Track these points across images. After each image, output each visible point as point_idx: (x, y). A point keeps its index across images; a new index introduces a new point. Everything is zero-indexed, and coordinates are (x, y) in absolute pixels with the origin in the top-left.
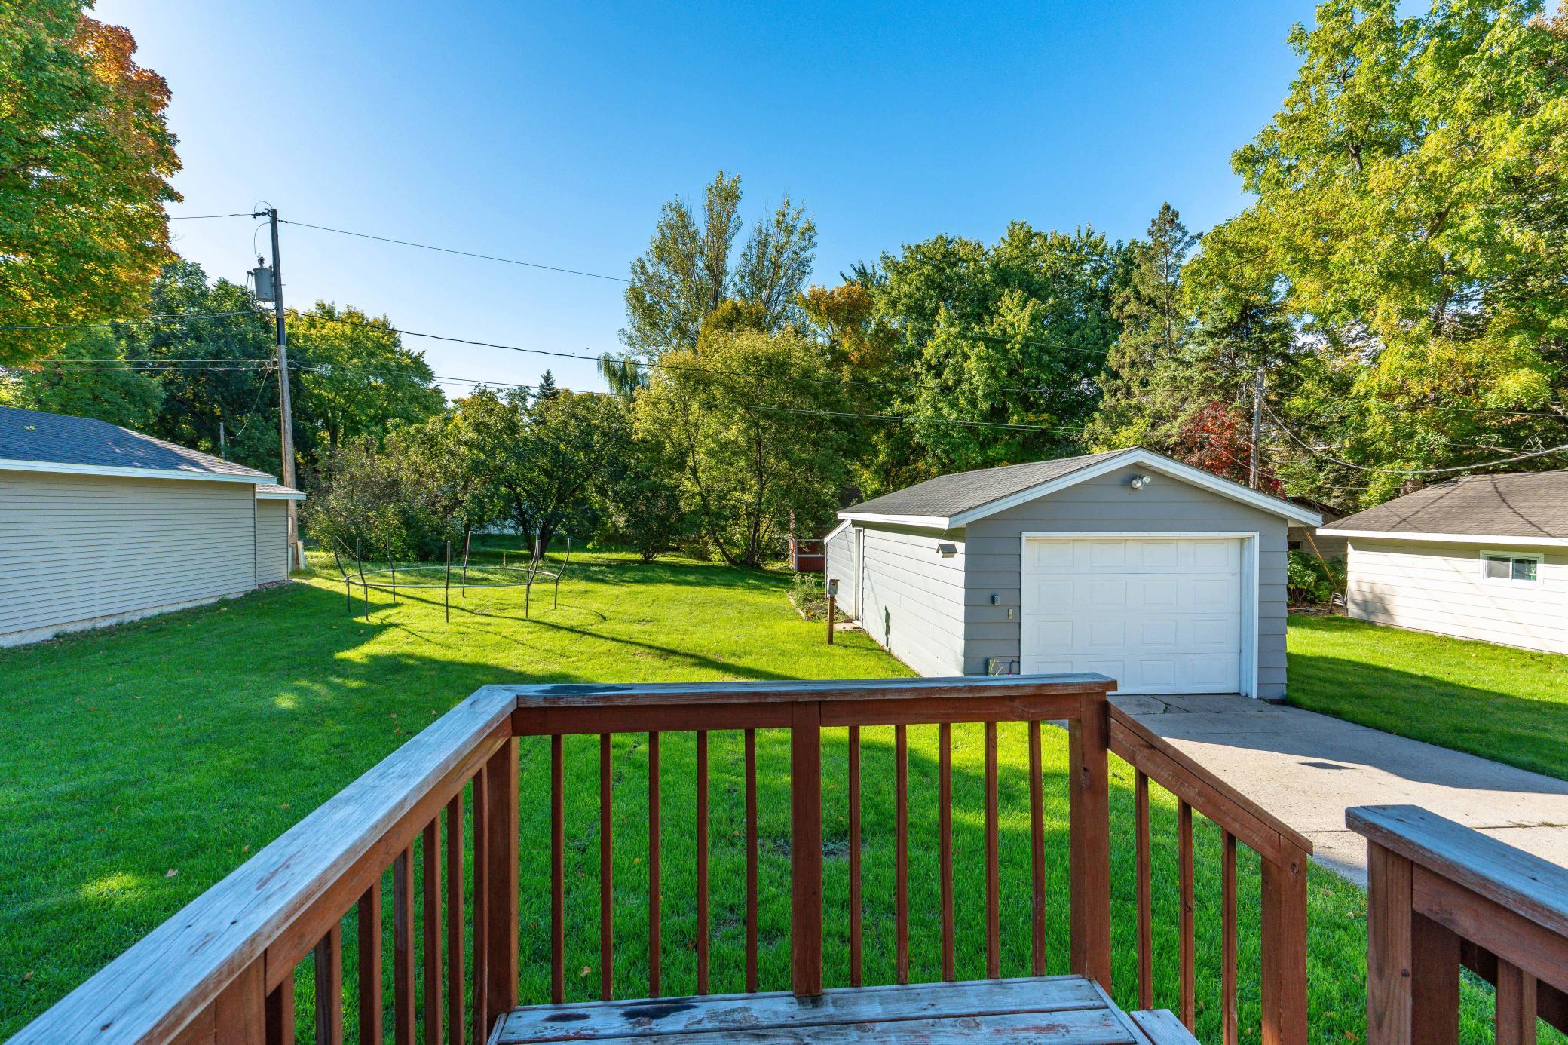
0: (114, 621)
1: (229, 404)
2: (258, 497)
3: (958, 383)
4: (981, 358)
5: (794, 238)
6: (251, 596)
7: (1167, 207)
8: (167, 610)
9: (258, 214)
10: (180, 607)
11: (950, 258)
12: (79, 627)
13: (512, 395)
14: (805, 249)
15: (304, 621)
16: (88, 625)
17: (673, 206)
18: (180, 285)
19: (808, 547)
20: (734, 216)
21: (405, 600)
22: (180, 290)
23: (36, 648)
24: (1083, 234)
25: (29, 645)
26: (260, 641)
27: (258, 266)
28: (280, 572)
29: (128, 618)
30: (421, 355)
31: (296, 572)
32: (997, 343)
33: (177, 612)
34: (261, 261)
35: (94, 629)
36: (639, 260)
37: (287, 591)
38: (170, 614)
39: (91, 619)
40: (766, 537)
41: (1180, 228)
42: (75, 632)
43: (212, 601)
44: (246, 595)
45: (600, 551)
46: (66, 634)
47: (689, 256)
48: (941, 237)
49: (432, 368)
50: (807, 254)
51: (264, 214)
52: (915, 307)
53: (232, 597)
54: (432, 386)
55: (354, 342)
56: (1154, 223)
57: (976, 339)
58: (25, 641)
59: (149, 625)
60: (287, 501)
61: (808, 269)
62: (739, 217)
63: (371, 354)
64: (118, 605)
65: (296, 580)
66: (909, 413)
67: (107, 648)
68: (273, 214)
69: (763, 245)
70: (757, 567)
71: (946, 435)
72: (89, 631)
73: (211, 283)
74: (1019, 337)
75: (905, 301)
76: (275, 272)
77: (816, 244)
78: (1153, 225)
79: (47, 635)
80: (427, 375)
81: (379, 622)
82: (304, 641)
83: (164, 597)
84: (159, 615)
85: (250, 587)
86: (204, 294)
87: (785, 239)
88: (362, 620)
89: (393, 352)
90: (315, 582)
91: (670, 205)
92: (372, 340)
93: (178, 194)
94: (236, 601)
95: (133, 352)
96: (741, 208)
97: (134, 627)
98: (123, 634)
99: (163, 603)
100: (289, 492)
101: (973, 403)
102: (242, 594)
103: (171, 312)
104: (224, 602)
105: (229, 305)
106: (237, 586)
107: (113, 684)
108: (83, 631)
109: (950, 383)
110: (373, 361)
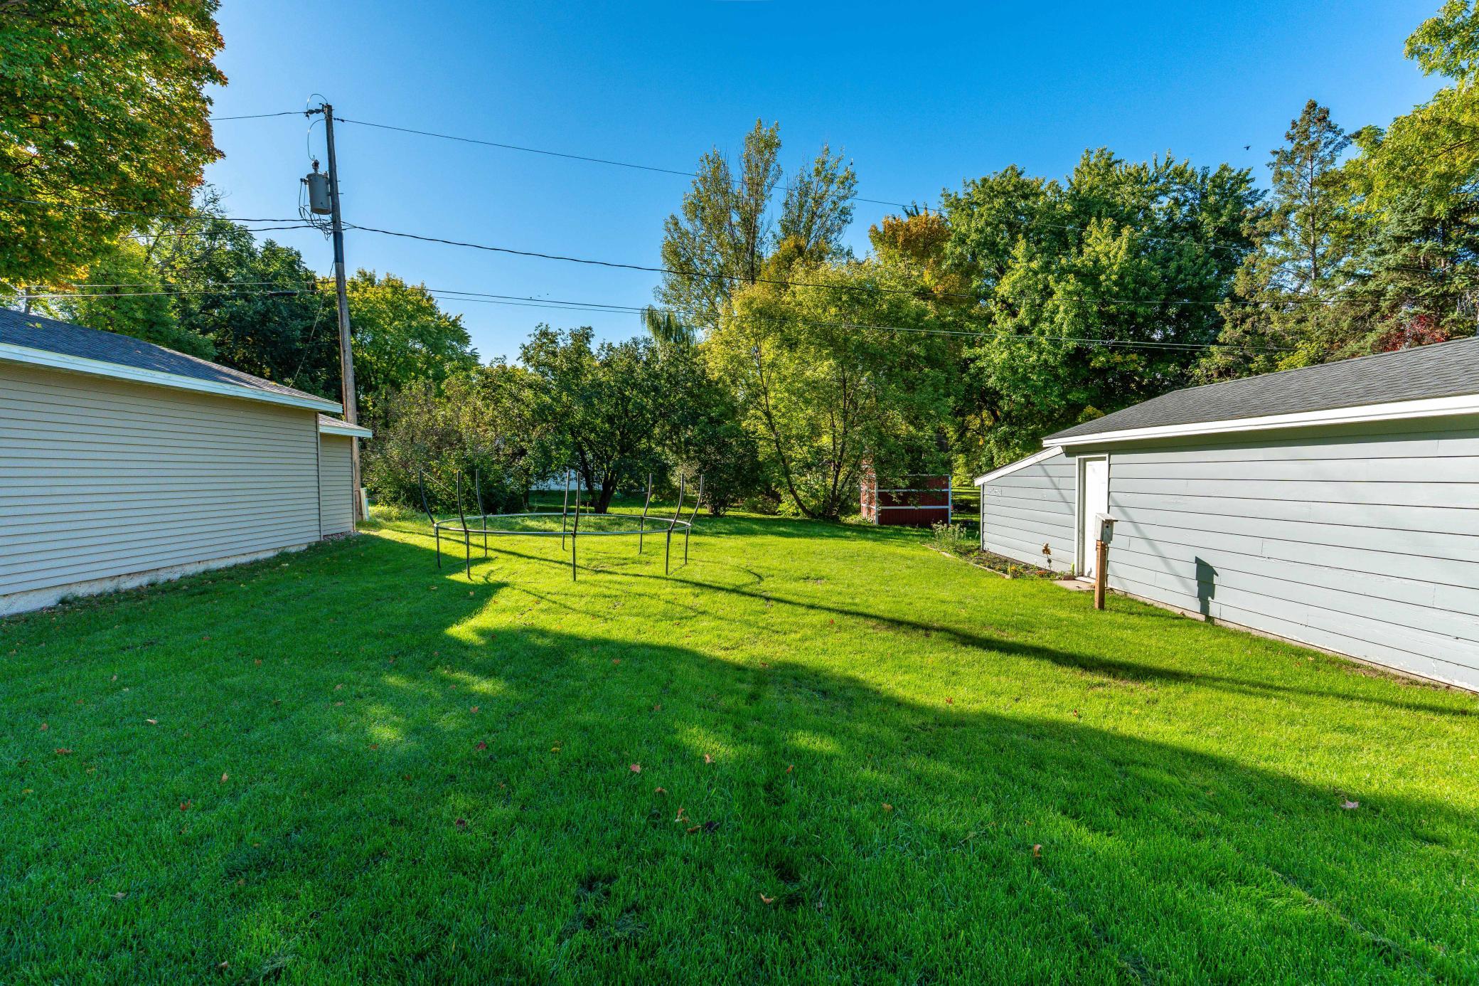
0: (144, 580)
1: (280, 365)
2: (322, 430)
3: (1034, 323)
4: (1069, 293)
5: (834, 187)
6: (316, 550)
7: (1313, 105)
8: (214, 565)
9: (311, 112)
10: (231, 562)
11: (1026, 191)
12: (96, 589)
13: (574, 335)
14: (845, 198)
15: (389, 580)
16: (109, 586)
17: (710, 158)
18: (228, 248)
19: (899, 497)
20: (773, 165)
21: (496, 554)
22: (229, 253)
23: (26, 621)
24: (1162, 163)
25: (19, 615)
26: (340, 609)
27: (312, 171)
28: (347, 524)
29: (163, 577)
30: (458, 319)
31: (361, 524)
32: (1089, 277)
33: (228, 569)
34: (316, 165)
35: (117, 592)
36: (672, 217)
37: (356, 544)
38: (218, 570)
39: (112, 578)
40: (846, 488)
41: (1331, 128)
42: (91, 596)
43: (271, 554)
44: (310, 548)
45: (662, 505)
46: (76, 598)
47: (725, 211)
48: (1013, 168)
49: (469, 332)
50: (847, 203)
51: (318, 111)
52: (985, 243)
53: (293, 550)
54: (468, 350)
55: (394, 306)
56: (1294, 124)
57: (1063, 272)
58: (15, 609)
59: (190, 586)
60: (351, 437)
61: (849, 218)
62: (778, 166)
63: (411, 317)
64: (148, 559)
65: (363, 531)
66: (978, 358)
67: (127, 620)
68: (328, 110)
69: (805, 192)
70: (835, 520)
71: (1025, 379)
72: (110, 595)
73: (258, 244)
74: (1115, 268)
75: (974, 236)
76: (332, 179)
77: (856, 192)
78: (1293, 128)
79: (49, 599)
80: (464, 339)
81: (483, 580)
82: (402, 608)
83: (211, 549)
84: (204, 573)
85: (314, 538)
86: (252, 254)
87: (824, 188)
88: (461, 577)
89: (432, 314)
90: (386, 534)
91: (707, 157)
92: (412, 303)
93: (220, 73)
94: (299, 555)
95: (186, 313)
96: (782, 157)
97: (171, 588)
98: (154, 598)
99: (209, 556)
100: (349, 427)
101: (1056, 343)
102: (304, 547)
103: (222, 277)
104: (284, 556)
105: (276, 266)
106: (300, 537)
107: (116, 689)
108: (101, 595)
109: (1027, 323)
110: (414, 323)
